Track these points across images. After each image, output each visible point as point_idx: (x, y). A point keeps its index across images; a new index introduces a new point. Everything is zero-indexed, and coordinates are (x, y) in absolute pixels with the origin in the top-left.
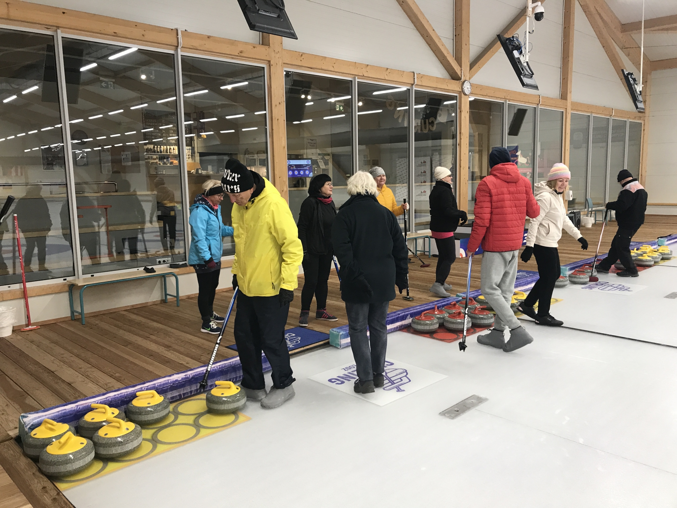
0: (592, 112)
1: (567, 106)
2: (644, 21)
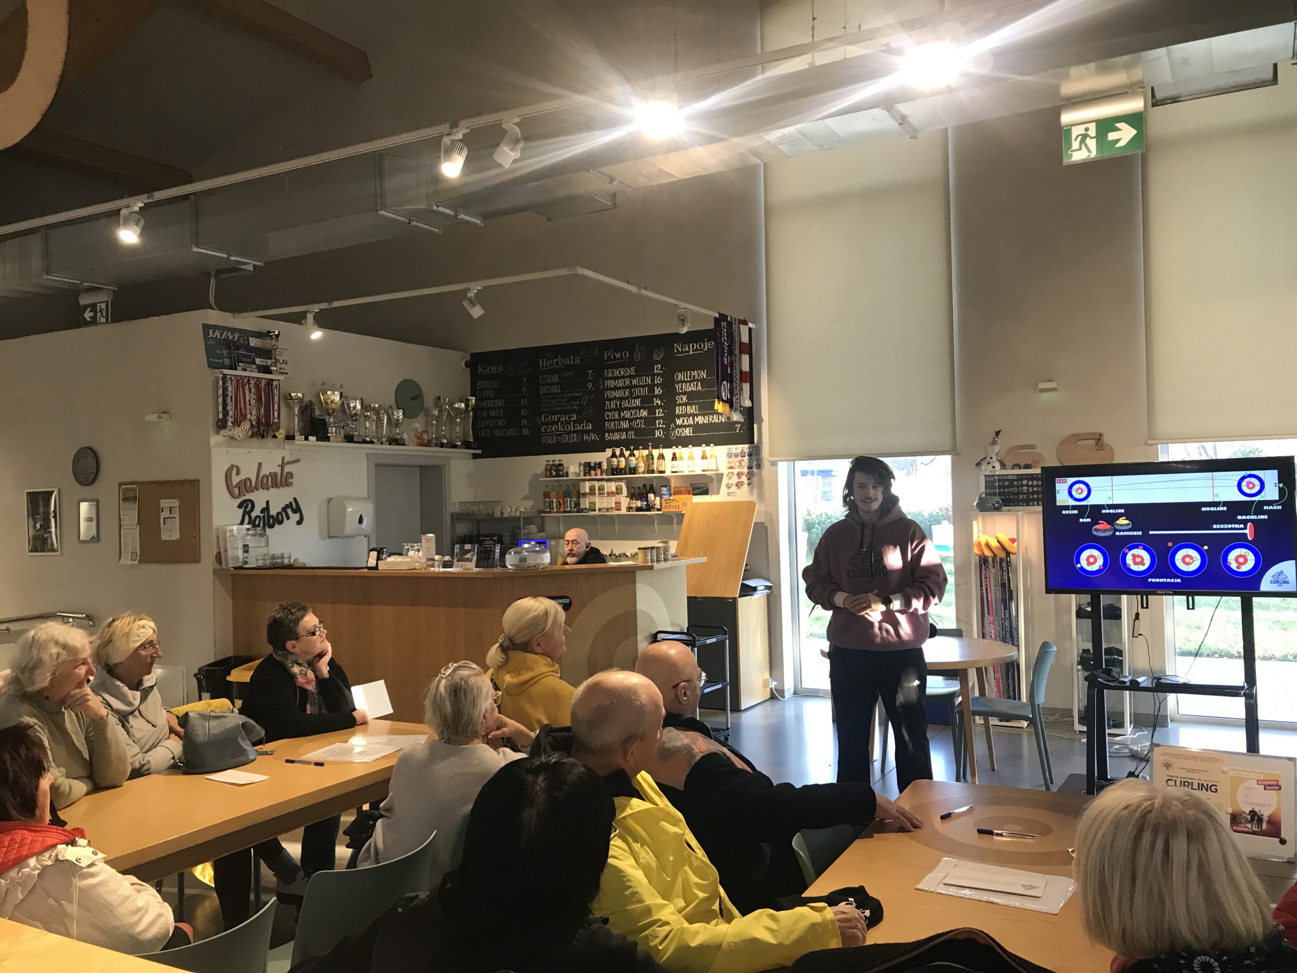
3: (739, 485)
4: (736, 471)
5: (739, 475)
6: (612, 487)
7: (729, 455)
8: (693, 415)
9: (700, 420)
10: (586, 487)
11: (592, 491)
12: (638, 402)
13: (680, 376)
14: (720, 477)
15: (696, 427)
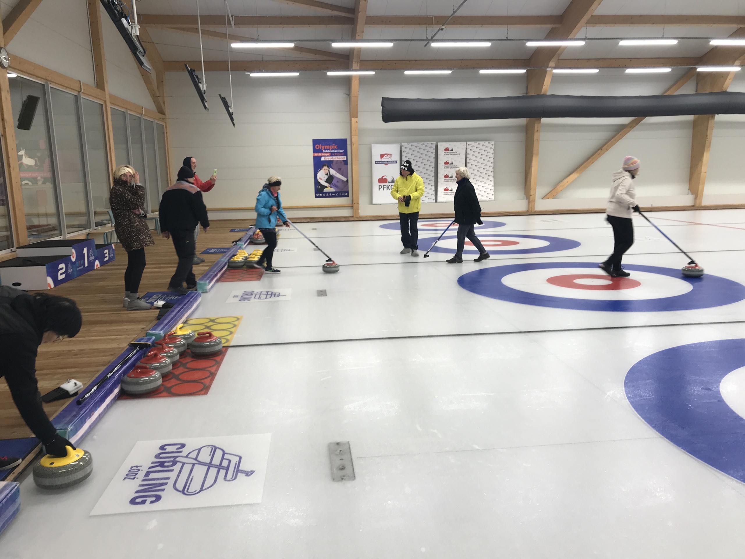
0: (127, 108)
1: (105, 98)
2: (200, 16)
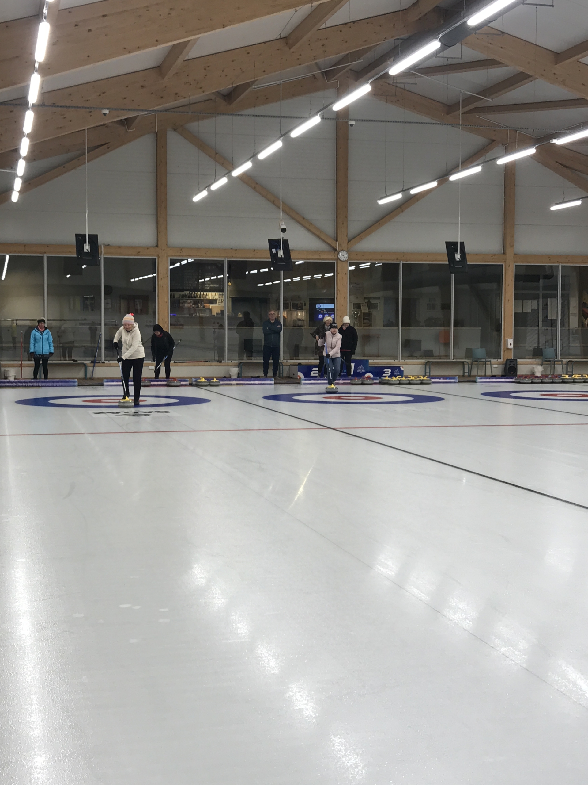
3: (221, 302)
4: (221, 299)
5: (221, 300)
6: (189, 301)
7: (219, 295)
8: (210, 284)
9: (212, 285)
10: (181, 301)
11: (184, 302)
12: (194, 280)
13: (207, 274)
14: (217, 300)
15: (210, 287)
